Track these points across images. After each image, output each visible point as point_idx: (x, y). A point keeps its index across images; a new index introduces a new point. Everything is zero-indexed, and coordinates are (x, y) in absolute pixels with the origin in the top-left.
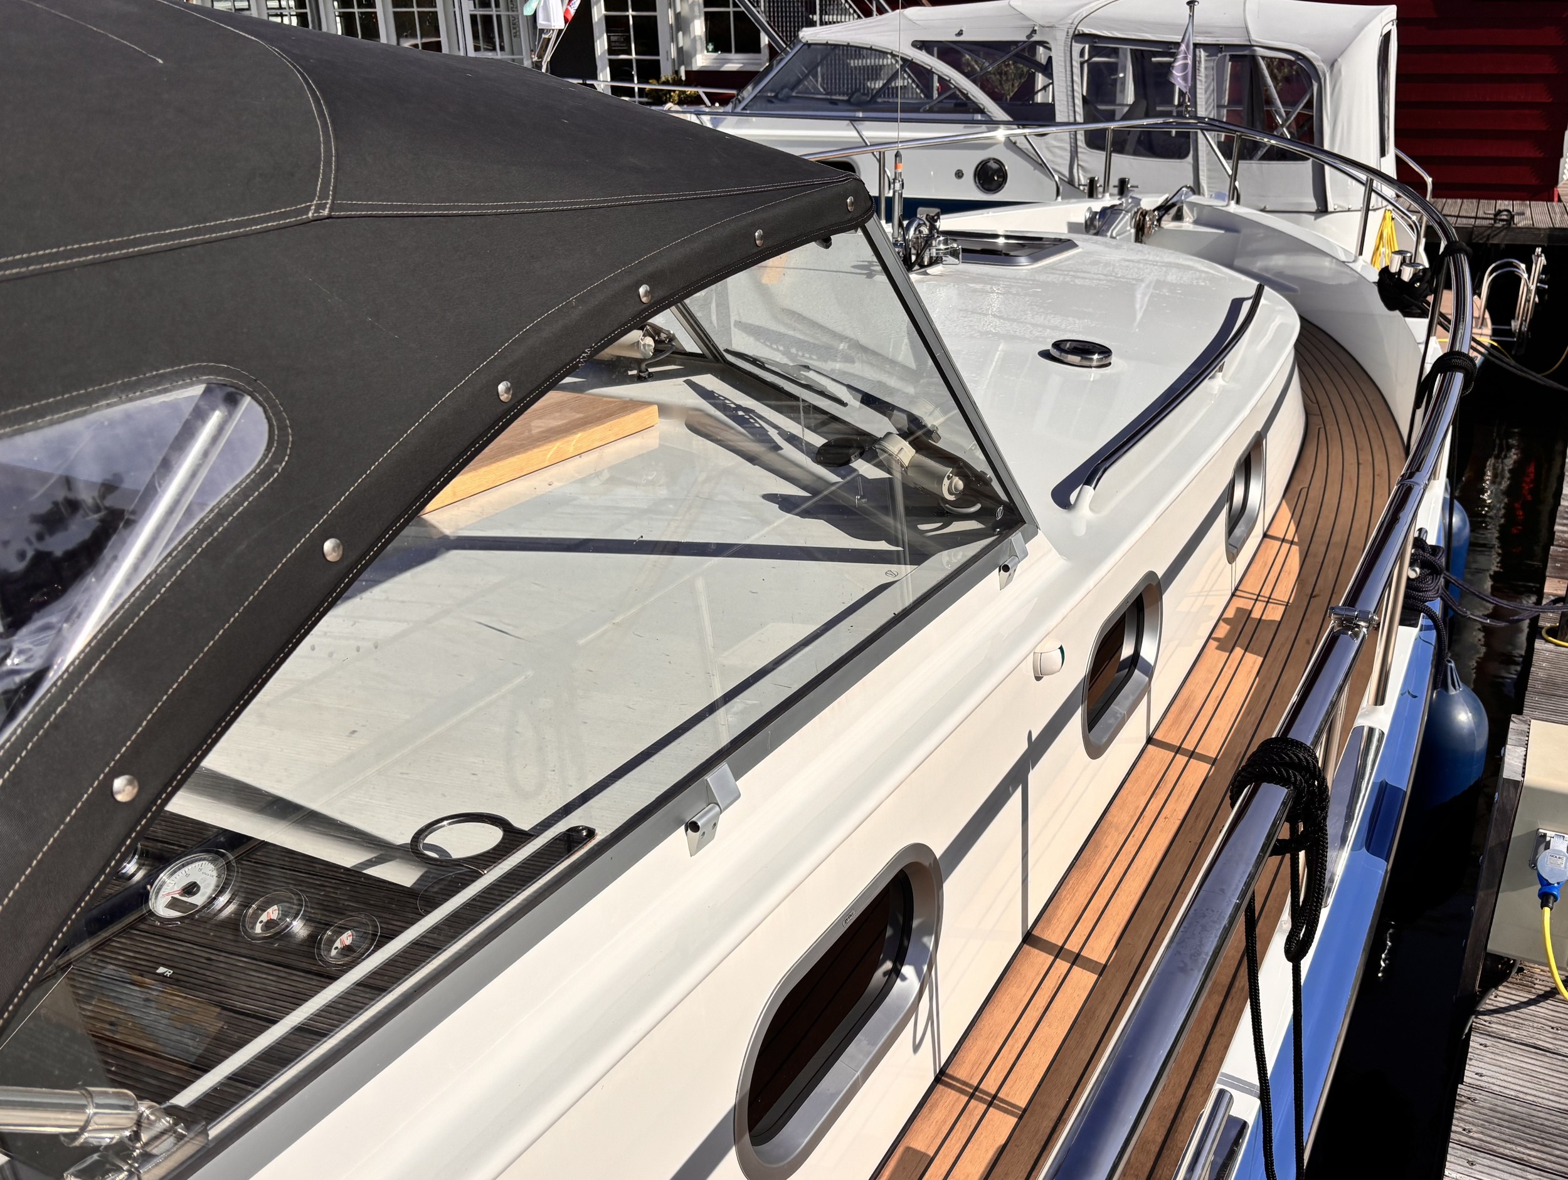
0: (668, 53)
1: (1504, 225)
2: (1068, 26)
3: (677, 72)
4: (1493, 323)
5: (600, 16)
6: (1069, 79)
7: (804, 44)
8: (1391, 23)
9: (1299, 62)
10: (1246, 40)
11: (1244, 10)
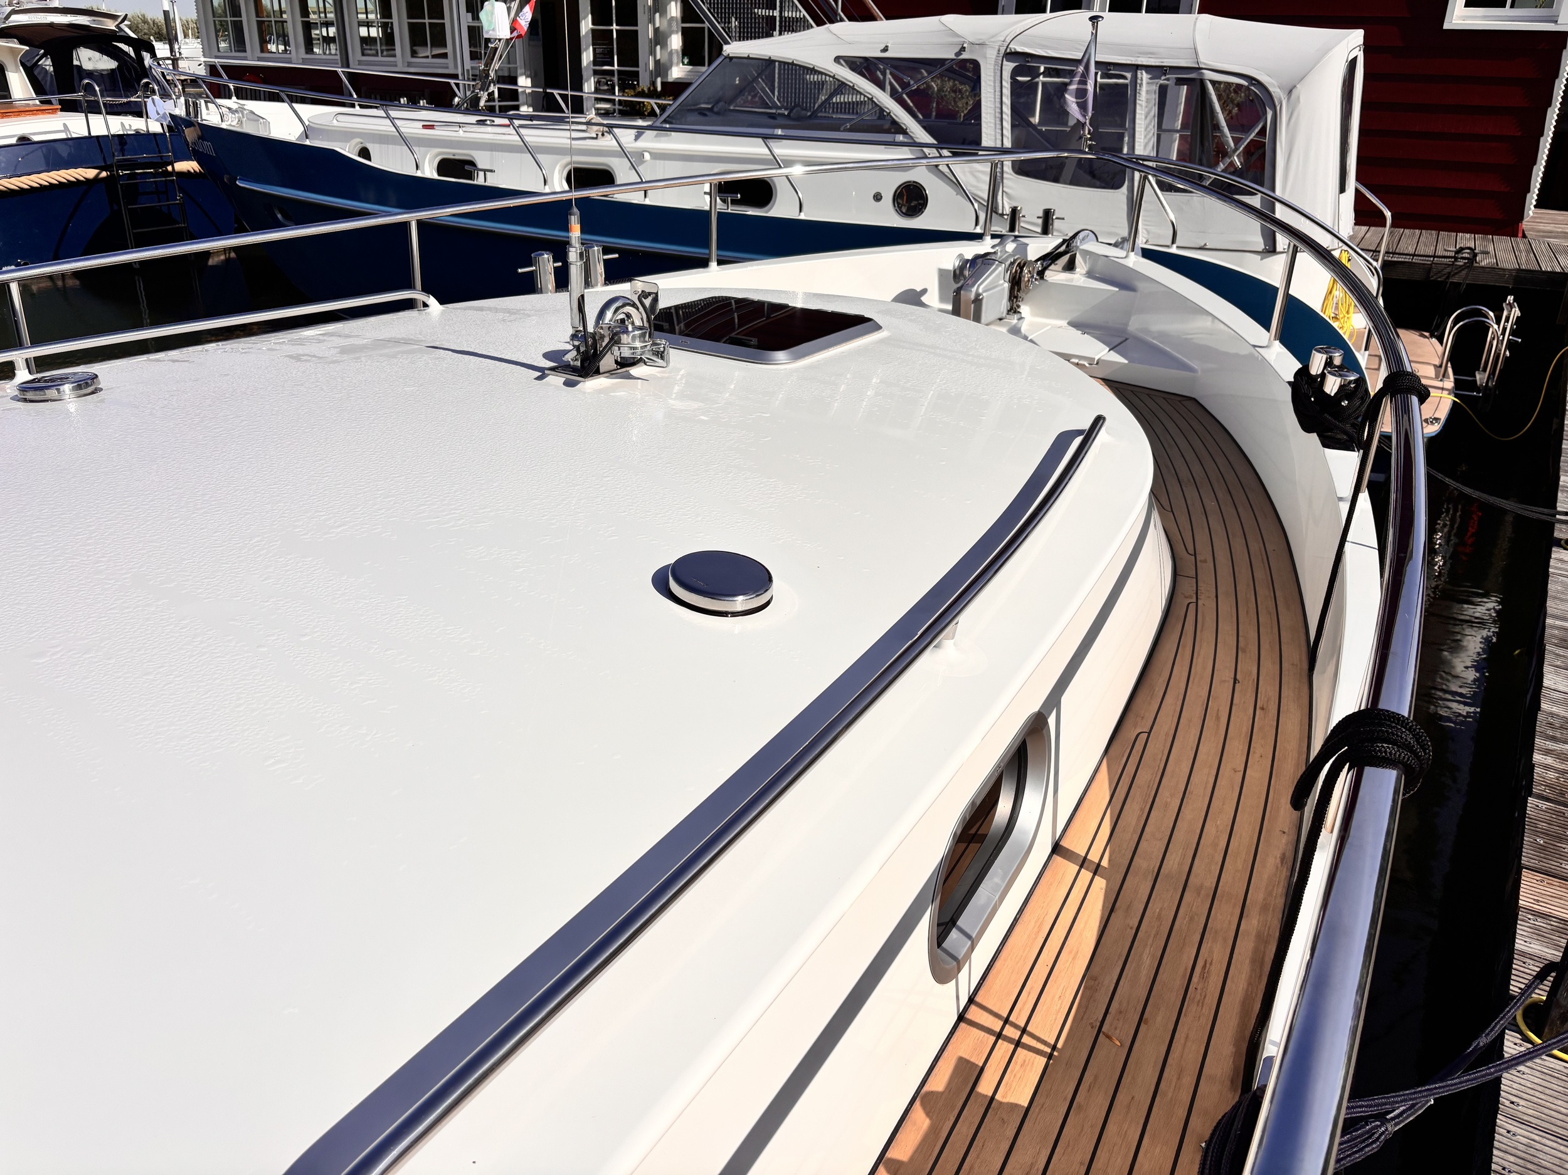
0: (647, 64)
1: (1465, 263)
2: (1000, 43)
3: (654, 83)
4: (1455, 373)
5: (587, 30)
6: (998, 100)
7: (726, 58)
8: (1358, 48)
9: (1252, 88)
10: (1194, 62)
11: (1194, 30)
